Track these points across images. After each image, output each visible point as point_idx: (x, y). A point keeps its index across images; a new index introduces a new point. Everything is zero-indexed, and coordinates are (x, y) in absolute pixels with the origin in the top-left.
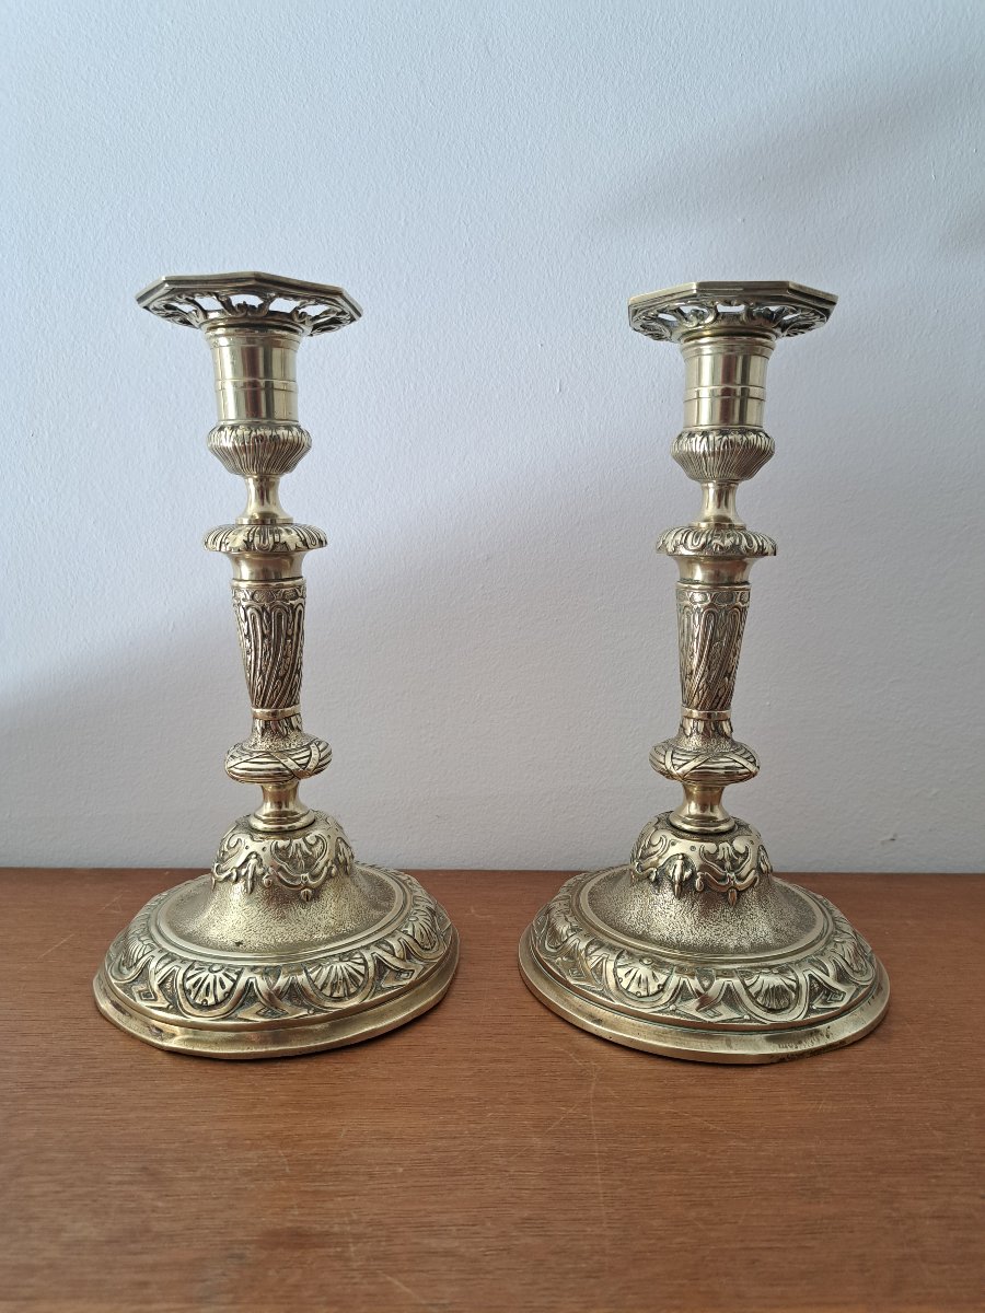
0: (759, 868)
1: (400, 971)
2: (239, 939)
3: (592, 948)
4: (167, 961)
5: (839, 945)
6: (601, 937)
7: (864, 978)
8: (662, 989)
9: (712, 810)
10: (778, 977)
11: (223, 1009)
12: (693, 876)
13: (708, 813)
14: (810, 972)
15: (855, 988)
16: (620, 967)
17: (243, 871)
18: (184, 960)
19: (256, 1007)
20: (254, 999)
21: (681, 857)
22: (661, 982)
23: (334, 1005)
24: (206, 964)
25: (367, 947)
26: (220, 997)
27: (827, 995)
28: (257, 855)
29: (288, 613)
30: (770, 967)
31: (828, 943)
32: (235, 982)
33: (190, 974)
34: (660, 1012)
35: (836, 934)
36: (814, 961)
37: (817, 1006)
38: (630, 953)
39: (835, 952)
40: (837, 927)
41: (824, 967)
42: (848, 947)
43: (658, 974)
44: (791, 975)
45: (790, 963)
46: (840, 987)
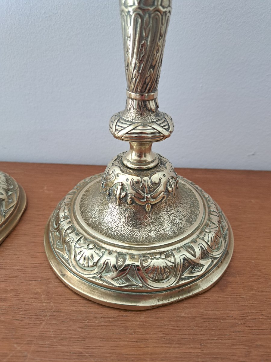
0: (167, 190)
3: (69, 231)
5: (207, 234)
6: (76, 224)
7: (217, 253)
8: (96, 264)
9: (145, 156)
10: (165, 260)
12: (126, 195)
13: (143, 158)
14: (184, 256)
15: (211, 260)
16: (77, 248)
21: (121, 184)
22: (96, 261)
27: (193, 268)
30: (161, 253)
31: (200, 233)
34: (93, 278)
35: (207, 225)
36: (189, 247)
37: (185, 275)
38: (85, 239)
39: (203, 239)
40: (209, 219)
41: (194, 251)
42: (212, 235)
43: (95, 255)
44: (172, 260)
45: (174, 249)
46: (202, 262)
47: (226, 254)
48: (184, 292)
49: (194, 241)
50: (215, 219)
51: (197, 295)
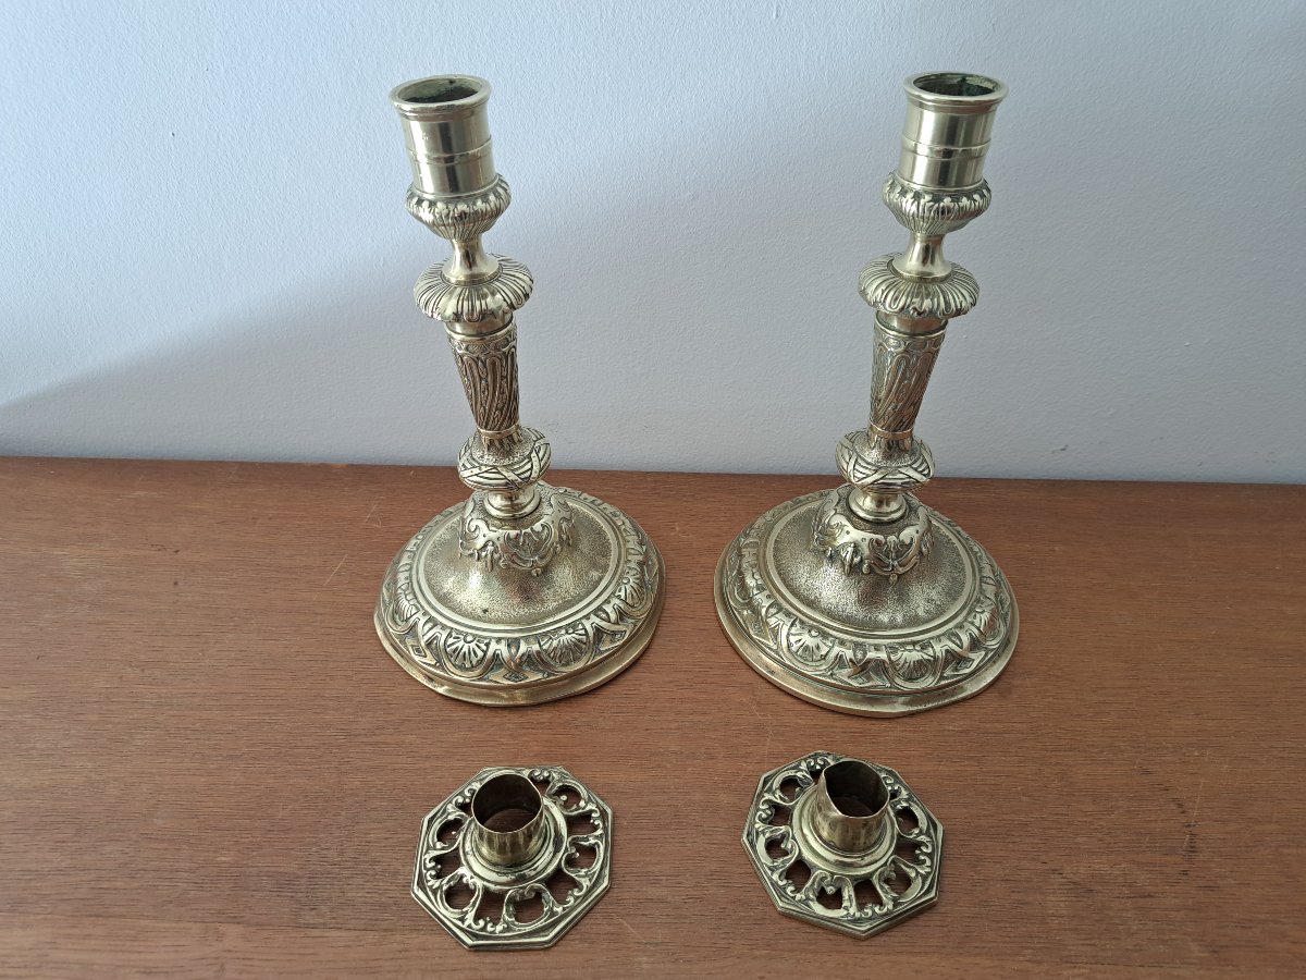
0: (921, 552)
1: (614, 633)
2: (485, 606)
3: (773, 611)
4: (429, 625)
5: (978, 615)
6: (781, 600)
7: (993, 643)
8: (824, 657)
10: (920, 653)
11: (478, 672)
12: (861, 560)
14: (947, 647)
15: (984, 653)
16: (792, 635)
17: (484, 554)
18: (444, 627)
19: (502, 671)
20: (500, 665)
21: (853, 545)
22: (823, 653)
23: (564, 669)
24: (460, 632)
25: (587, 617)
26: (474, 663)
27: (958, 664)
28: (494, 543)
29: (501, 360)
30: (914, 643)
31: (969, 614)
32: (485, 653)
33: (450, 641)
34: (820, 675)
35: (978, 600)
36: (953, 634)
37: (948, 672)
38: (802, 622)
39: (973, 623)
40: (982, 591)
41: (960, 640)
42: (985, 616)
43: (821, 645)
44: (930, 651)
45: (932, 638)
46: (972, 656)
47: (1005, 643)
48: (945, 695)
49: (960, 626)
50: (990, 590)
51: (964, 700)
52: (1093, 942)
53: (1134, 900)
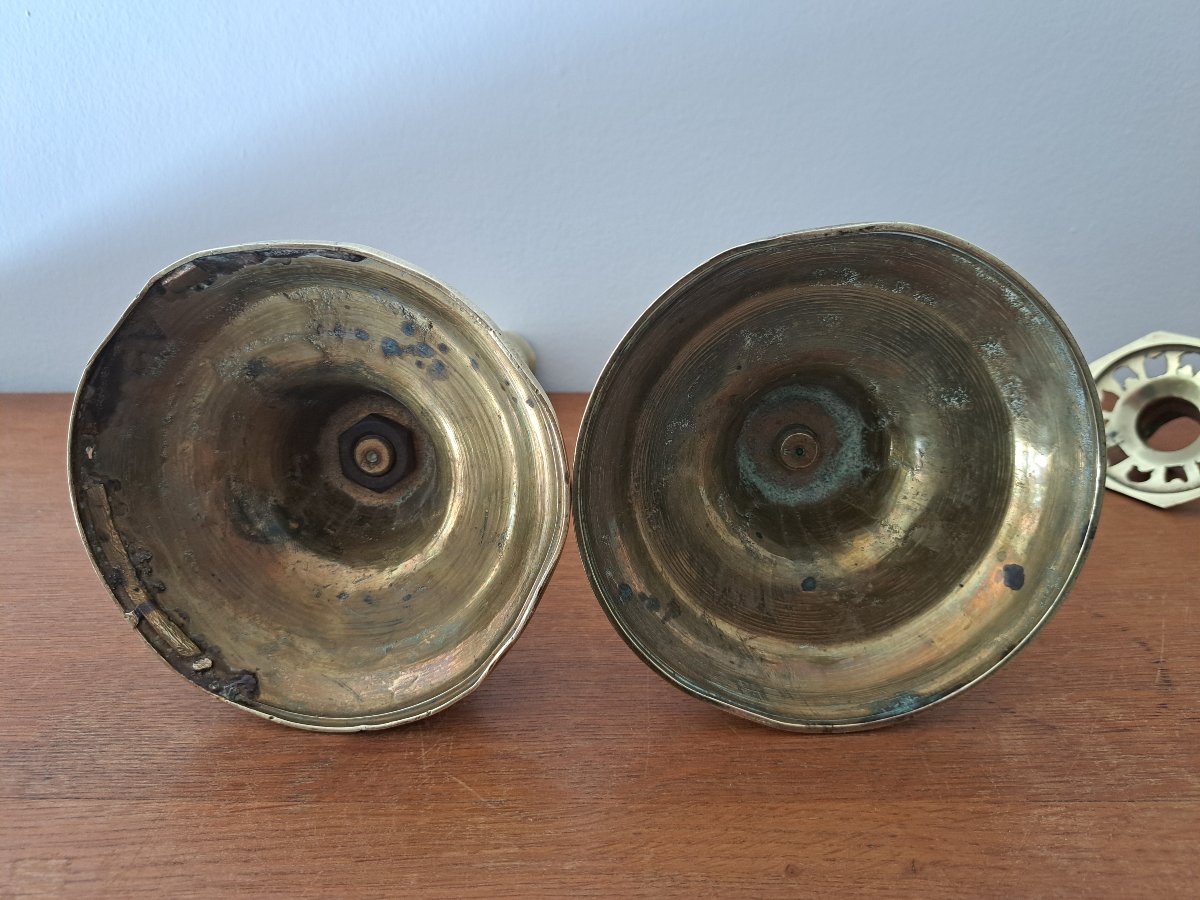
52: (1065, 779)
53: (1108, 735)
